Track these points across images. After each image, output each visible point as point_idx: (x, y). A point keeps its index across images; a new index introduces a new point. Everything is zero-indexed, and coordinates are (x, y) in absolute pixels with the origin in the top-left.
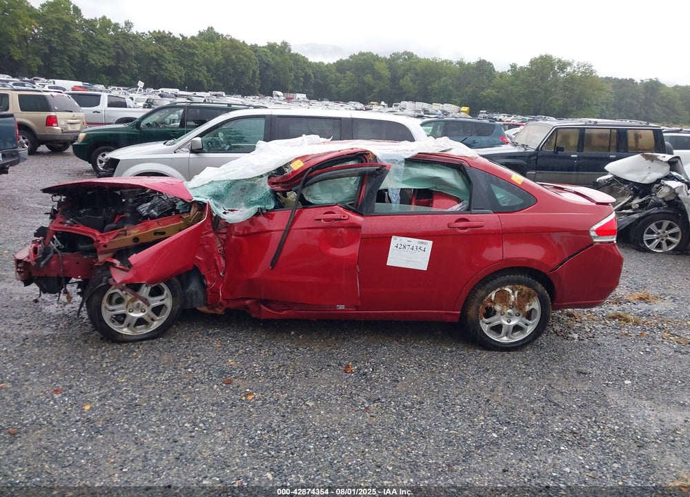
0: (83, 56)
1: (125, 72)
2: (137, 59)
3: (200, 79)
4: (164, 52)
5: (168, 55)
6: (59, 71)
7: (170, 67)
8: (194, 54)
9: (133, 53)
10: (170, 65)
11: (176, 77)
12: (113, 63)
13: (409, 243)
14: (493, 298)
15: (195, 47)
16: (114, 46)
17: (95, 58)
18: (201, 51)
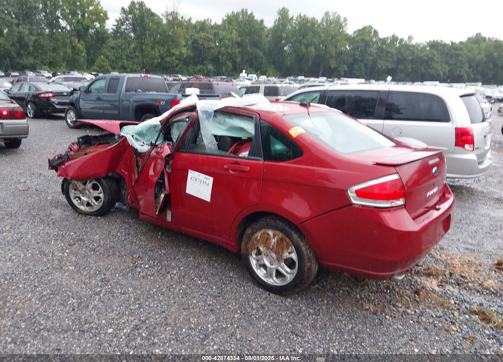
0: (374, 63)
1: (402, 72)
2: (412, 62)
3: (461, 74)
4: (434, 55)
5: (437, 57)
6: (357, 73)
7: (436, 66)
8: (459, 55)
9: (410, 58)
10: (438, 65)
11: (441, 73)
12: (394, 66)
13: (199, 177)
14: (259, 238)
15: (461, 49)
16: (397, 55)
17: (382, 64)
18: (466, 51)
